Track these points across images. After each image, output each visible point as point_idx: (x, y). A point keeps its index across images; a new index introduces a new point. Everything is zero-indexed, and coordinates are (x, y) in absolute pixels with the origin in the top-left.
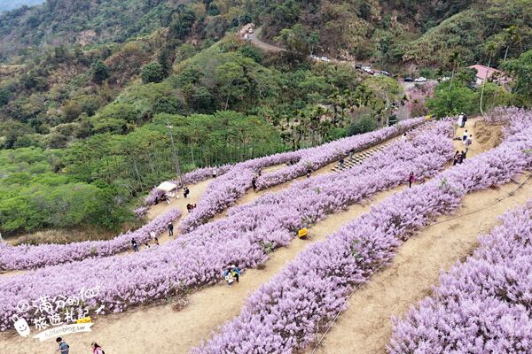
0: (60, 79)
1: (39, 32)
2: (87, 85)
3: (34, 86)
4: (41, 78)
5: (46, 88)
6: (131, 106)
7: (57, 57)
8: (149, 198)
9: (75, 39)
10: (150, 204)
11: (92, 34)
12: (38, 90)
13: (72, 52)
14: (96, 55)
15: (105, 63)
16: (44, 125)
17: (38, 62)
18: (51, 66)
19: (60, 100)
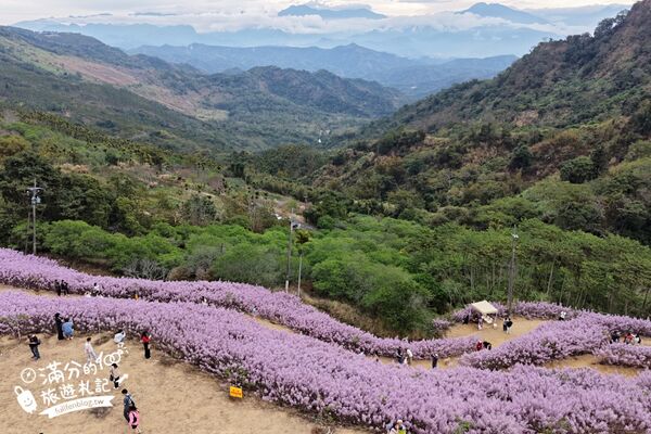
0: (475, 159)
1: (478, 107)
2: (501, 171)
3: (447, 161)
4: (456, 154)
5: (458, 166)
6: (535, 204)
7: (481, 135)
8: (460, 313)
9: (513, 119)
10: (458, 320)
11: (533, 115)
12: (450, 166)
13: (498, 132)
14: (524, 139)
15: (531, 149)
16: (434, 203)
17: (461, 137)
18: (471, 144)
19: (466, 181)
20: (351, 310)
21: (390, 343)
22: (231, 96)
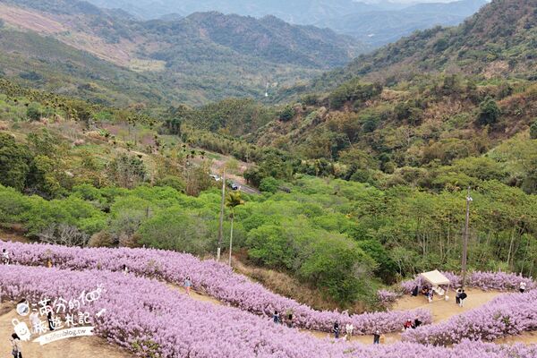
0: (438, 115)
1: (442, 57)
2: (466, 127)
3: (406, 118)
4: (417, 109)
5: (418, 122)
6: (502, 165)
7: (444, 87)
8: (409, 283)
9: (480, 70)
10: (406, 292)
11: (503, 65)
12: (409, 122)
13: (463, 84)
14: (492, 93)
15: (499, 104)
16: (390, 163)
17: (421, 90)
18: (433, 97)
19: (426, 138)
20: (289, 280)
21: (328, 316)
22: (169, 45)
